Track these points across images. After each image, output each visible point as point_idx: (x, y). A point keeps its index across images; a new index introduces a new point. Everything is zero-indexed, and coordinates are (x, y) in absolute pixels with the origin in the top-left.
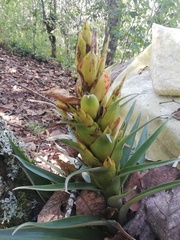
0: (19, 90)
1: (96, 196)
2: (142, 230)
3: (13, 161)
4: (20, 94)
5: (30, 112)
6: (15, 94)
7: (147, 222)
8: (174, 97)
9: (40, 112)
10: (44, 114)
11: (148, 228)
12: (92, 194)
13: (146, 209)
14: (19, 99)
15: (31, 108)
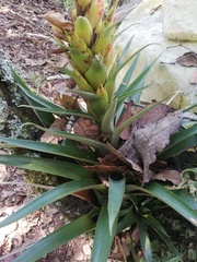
0: (14, 35)
1: (91, 123)
2: (129, 152)
3: (15, 89)
4: (16, 39)
5: (29, 61)
6: (10, 40)
7: (134, 146)
8: (182, 41)
9: (41, 62)
10: (44, 65)
11: (134, 150)
12: (88, 121)
13: (134, 137)
14: (16, 46)
15: (30, 57)
